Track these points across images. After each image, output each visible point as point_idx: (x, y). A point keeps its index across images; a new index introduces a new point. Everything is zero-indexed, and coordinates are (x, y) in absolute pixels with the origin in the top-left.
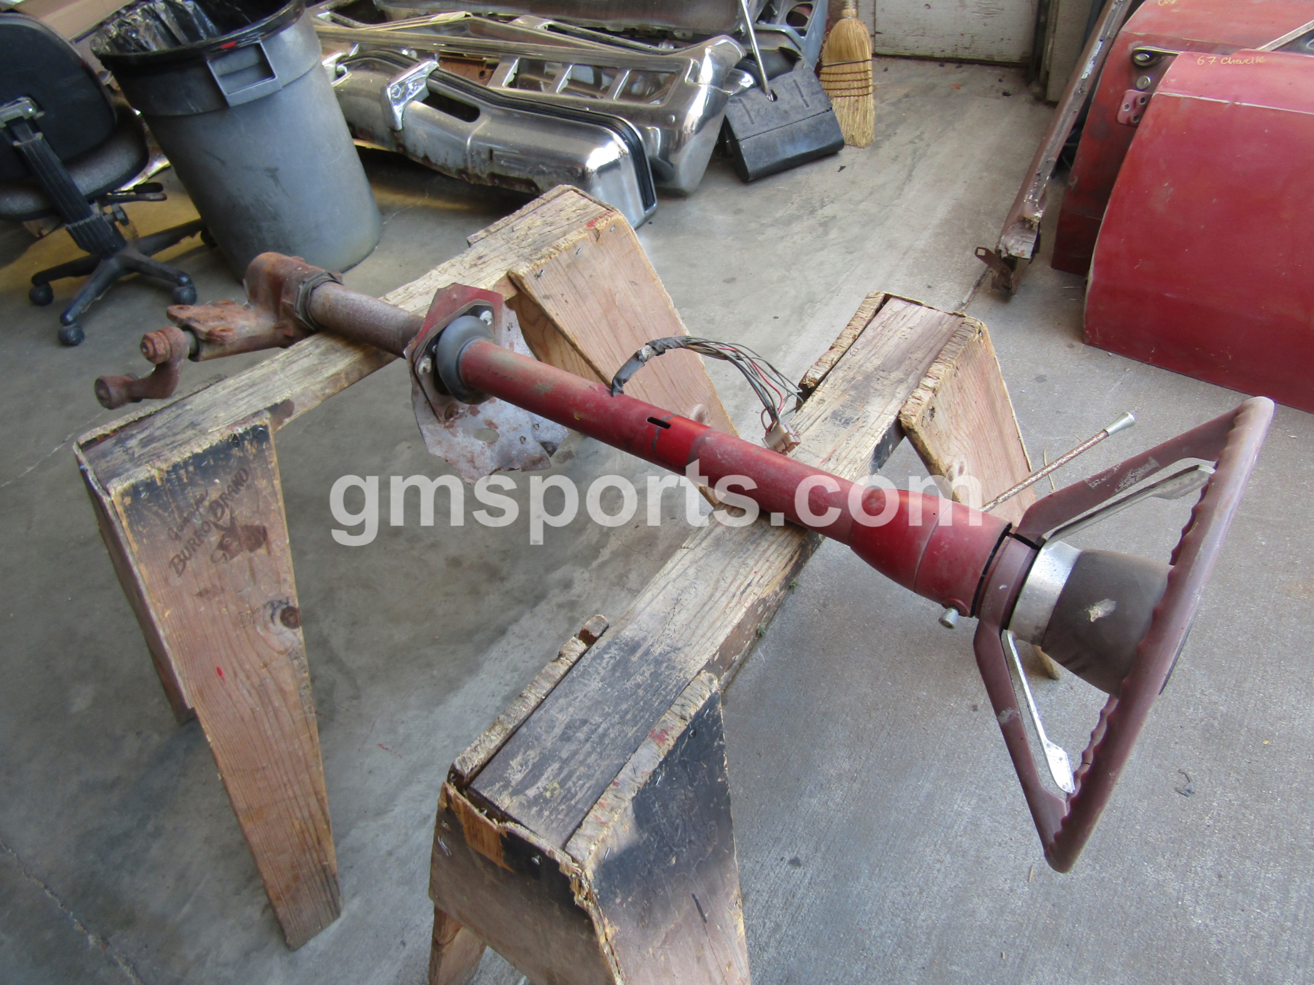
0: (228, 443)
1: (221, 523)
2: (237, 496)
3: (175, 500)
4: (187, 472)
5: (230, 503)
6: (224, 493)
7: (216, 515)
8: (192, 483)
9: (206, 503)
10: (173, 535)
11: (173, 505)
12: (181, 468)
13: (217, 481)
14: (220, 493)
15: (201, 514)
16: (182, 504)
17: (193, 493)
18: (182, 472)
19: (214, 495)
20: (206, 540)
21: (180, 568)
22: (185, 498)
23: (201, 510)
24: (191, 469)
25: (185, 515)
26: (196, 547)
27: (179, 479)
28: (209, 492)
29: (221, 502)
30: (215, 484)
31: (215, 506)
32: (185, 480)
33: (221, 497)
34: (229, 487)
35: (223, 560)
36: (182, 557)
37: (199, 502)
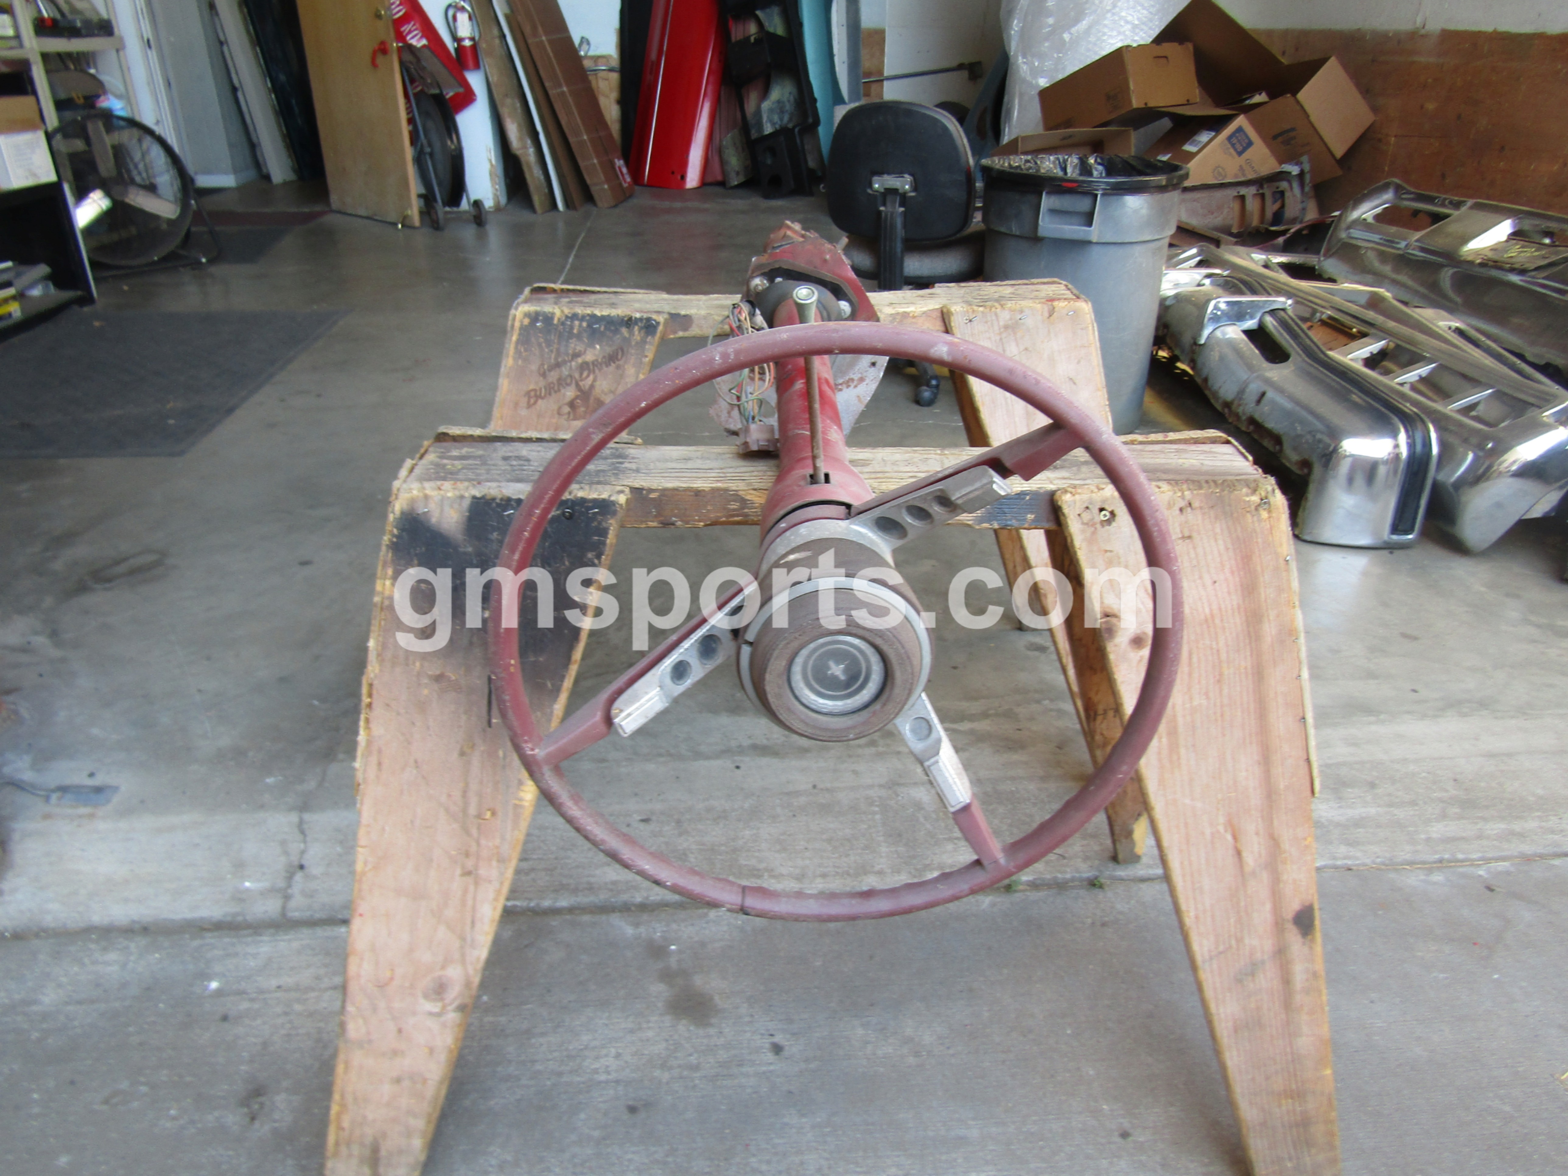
0: (623, 320)
1: (581, 384)
2: (605, 369)
3: (559, 343)
4: (580, 326)
5: (597, 371)
6: (597, 360)
7: (581, 374)
8: (579, 337)
9: (580, 360)
10: (542, 370)
11: (555, 346)
12: (578, 319)
13: (598, 347)
14: (594, 358)
15: (571, 367)
16: (562, 349)
17: (575, 345)
18: (577, 323)
19: (589, 357)
20: (563, 391)
21: (532, 401)
22: (567, 346)
23: (573, 363)
24: (585, 324)
25: (560, 360)
26: (552, 392)
27: (572, 328)
28: (588, 352)
29: (591, 367)
30: (595, 348)
31: (584, 367)
32: (575, 331)
33: (593, 363)
34: (604, 357)
35: (566, 417)
36: (538, 393)
37: (576, 355)
